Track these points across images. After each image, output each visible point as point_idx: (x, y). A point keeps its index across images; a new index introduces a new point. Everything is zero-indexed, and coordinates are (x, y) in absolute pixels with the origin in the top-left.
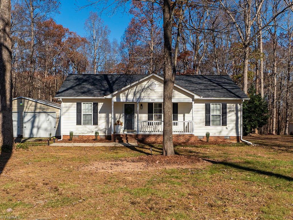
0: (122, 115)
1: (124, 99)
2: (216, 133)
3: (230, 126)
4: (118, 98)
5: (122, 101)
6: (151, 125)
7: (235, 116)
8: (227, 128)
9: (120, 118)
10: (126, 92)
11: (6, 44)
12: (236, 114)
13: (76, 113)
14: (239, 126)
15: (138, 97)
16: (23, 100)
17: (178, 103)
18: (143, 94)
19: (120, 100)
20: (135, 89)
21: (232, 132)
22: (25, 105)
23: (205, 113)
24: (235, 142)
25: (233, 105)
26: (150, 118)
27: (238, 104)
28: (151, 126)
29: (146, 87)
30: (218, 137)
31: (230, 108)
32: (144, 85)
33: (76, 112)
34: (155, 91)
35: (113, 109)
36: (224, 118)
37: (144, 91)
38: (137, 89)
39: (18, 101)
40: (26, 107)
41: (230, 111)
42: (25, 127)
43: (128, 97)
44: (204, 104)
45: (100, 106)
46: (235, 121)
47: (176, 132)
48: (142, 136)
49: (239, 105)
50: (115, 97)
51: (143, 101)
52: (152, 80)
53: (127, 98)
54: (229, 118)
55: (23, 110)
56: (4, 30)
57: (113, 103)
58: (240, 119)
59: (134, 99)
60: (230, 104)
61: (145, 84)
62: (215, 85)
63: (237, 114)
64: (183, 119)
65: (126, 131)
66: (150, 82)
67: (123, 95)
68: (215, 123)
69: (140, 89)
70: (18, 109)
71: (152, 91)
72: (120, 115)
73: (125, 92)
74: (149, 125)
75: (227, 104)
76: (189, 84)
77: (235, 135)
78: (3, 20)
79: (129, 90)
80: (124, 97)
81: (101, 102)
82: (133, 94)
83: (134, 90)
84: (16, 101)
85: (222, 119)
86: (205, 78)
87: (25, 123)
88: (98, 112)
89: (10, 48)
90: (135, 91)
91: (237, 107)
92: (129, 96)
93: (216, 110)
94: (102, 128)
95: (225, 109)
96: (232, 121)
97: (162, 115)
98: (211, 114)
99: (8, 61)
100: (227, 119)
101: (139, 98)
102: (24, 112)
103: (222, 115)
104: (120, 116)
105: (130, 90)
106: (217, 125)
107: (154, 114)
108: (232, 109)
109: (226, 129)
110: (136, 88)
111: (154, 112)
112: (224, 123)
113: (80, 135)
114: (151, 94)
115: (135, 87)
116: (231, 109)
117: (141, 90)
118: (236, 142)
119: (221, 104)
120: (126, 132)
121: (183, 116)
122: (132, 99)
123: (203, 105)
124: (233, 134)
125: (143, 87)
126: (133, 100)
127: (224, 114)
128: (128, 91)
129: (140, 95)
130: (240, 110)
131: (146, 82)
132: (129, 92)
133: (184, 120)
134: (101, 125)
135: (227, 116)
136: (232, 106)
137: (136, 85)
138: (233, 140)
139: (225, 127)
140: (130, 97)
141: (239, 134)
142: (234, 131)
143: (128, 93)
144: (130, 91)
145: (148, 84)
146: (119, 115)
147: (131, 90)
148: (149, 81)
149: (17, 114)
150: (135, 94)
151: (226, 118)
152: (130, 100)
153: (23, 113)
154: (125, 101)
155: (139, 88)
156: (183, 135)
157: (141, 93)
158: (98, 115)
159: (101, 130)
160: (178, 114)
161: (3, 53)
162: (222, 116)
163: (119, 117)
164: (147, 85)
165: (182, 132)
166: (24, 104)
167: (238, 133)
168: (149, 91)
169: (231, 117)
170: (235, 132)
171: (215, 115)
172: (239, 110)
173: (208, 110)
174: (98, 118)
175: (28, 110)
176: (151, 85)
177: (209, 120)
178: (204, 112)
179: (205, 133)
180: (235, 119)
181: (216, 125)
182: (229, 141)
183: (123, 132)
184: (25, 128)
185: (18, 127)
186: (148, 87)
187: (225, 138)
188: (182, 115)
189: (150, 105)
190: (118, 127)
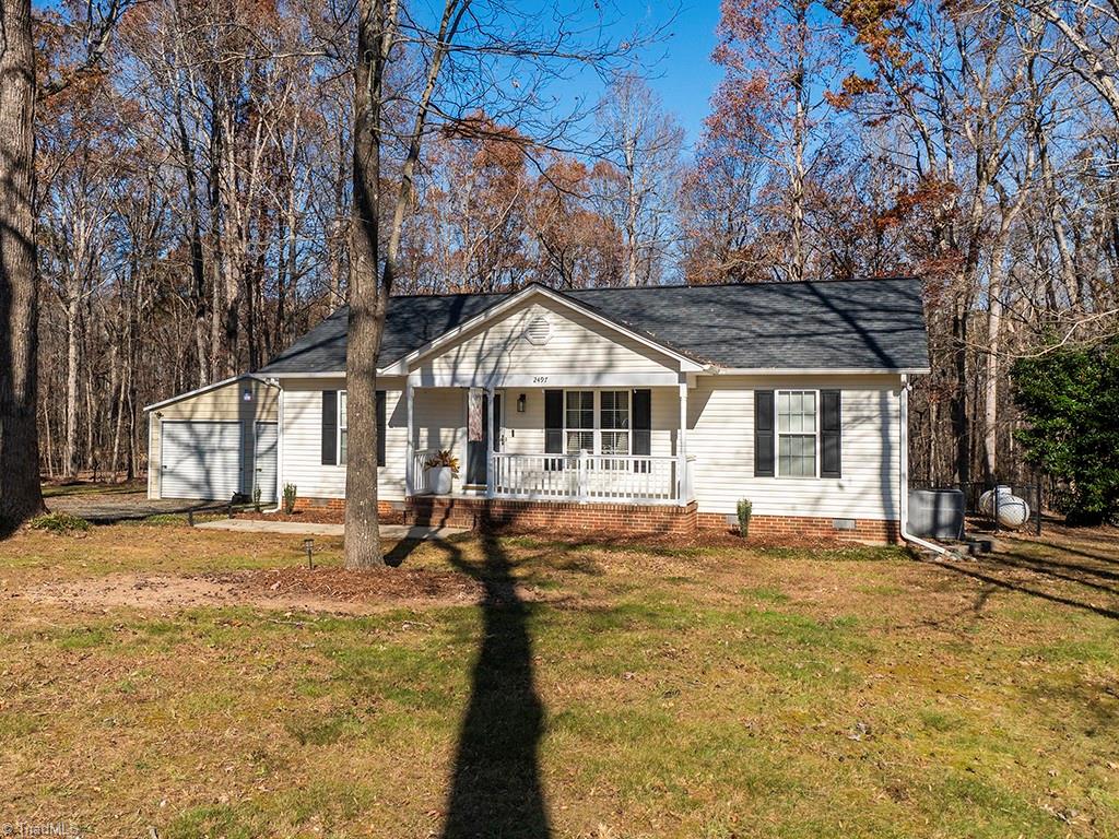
0: (459, 434)
1: (445, 377)
2: (799, 507)
3: (853, 477)
4: (428, 376)
5: (438, 383)
6: (553, 469)
7: (879, 440)
8: (841, 487)
9: (454, 442)
10: (453, 352)
11: (14, 221)
12: (881, 430)
13: (320, 427)
14: (895, 478)
15: (489, 371)
16: (253, 384)
17: (650, 391)
18: (506, 360)
19: (433, 380)
20: (480, 341)
21: (864, 503)
22: (261, 400)
23: (753, 426)
24: (878, 542)
25: (869, 397)
26: (552, 444)
27: (891, 393)
28: (553, 473)
29: (514, 335)
30: (809, 520)
31: (856, 406)
32: (509, 330)
33: (321, 421)
34: (547, 346)
35: (411, 413)
36: (831, 447)
37: (510, 348)
38: (486, 341)
39: (240, 389)
40: (263, 407)
41: (856, 419)
42: (260, 470)
43: (459, 371)
44: (751, 394)
45: (392, 401)
46: (878, 459)
47: (621, 495)
48: (502, 506)
49: (894, 395)
50: (418, 371)
51: (508, 384)
52: (536, 307)
53: (454, 374)
54: (851, 445)
55: (255, 415)
56: (9, 182)
57: (411, 391)
58: (896, 452)
59: (479, 378)
60: (856, 393)
61: (514, 323)
62: (831, 316)
63: (884, 431)
64: (670, 449)
65: (473, 488)
66: (528, 316)
67: (444, 365)
68: (797, 465)
69: (497, 341)
70: (240, 412)
71: (536, 347)
72: (455, 432)
73: (450, 353)
74: (547, 468)
75: (843, 393)
76: (729, 317)
77: (877, 514)
78: (7, 154)
79: (461, 345)
80: (445, 372)
81: (396, 389)
82: (474, 359)
83: (478, 348)
84: (236, 386)
85: (823, 451)
86: (815, 292)
87: (261, 455)
88: (387, 422)
89: (28, 234)
90: (481, 350)
91: (884, 405)
92: (461, 366)
93: (797, 415)
94: (398, 477)
95: (833, 410)
96: (864, 457)
97: (592, 433)
98: (778, 431)
99: (20, 273)
100: (843, 451)
101: (493, 373)
102: (257, 423)
103: (821, 433)
104: (455, 437)
105: (464, 347)
106: (803, 474)
107: (565, 431)
108: (866, 413)
109: (837, 489)
110: (484, 339)
111: (565, 424)
112: (831, 468)
113: (333, 496)
114: (533, 358)
115: (482, 335)
116: (859, 414)
117: (498, 345)
118: (883, 544)
119: (818, 392)
120: (474, 492)
121: (669, 437)
122: (472, 377)
123: (747, 397)
124: (872, 511)
125: (508, 335)
126: (474, 380)
127: (831, 429)
128: (459, 351)
129: (498, 362)
130: (896, 417)
131: (517, 317)
132: (461, 353)
133: (674, 453)
134: (395, 466)
135: (843, 439)
136: (865, 401)
137: (483, 328)
138: (868, 533)
139: (833, 482)
140: (465, 372)
141: (892, 513)
142: (874, 498)
143: (457, 357)
144: (466, 351)
145: (522, 323)
146: (451, 434)
147: (468, 345)
148: (526, 313)
149: (237, 427)
150: (480, 360)
151: (838, 446)
152: (464, 382)
153: (254, 424)
154: (448, 385)
155: (493, 337)
156: (647, 509)
157: (500, 356)
158: (387, 433)
159: (395, 483)
160: (650, 429)
161: (5, 247)
162: (823, 441)
163: (450, 439)
164: (519, 329)
165: (665, 496)
166: (256, 396)
167: (891, 506)
168: (527, 349)
169: (859, 442)
170: (879, 503)
171: (794, 436)
172: (894, 414)
173: (764, 415)
174: (387, 443)
175: (268, 415)
176: (532, 328)
177: (769, 456)
178: (748, 424)
179: (735, 505)
180: (879, 452)
181: (798, 474)
182: (851, 538)
183: (462, 492)
184: (258, 473)
185: (241, 469)
186: (523, 335)
187: (835, 524)
188: (667, 435)
189: (553, 397)
190: (438, 474)
